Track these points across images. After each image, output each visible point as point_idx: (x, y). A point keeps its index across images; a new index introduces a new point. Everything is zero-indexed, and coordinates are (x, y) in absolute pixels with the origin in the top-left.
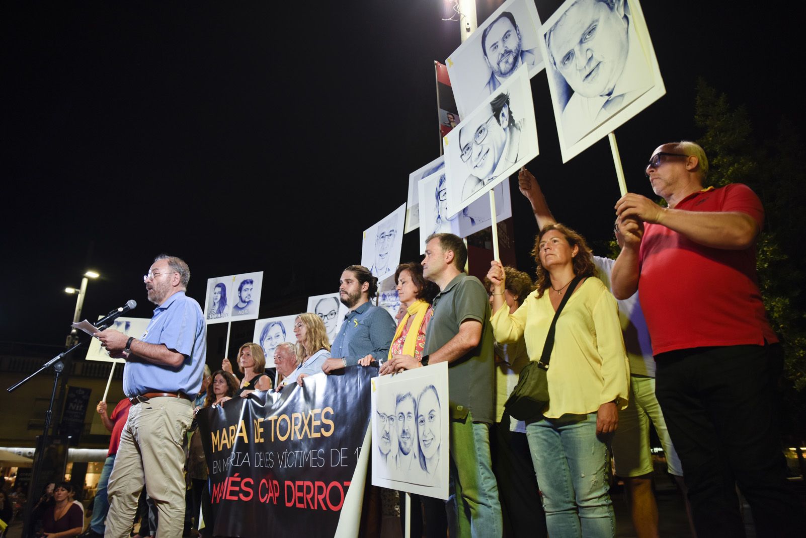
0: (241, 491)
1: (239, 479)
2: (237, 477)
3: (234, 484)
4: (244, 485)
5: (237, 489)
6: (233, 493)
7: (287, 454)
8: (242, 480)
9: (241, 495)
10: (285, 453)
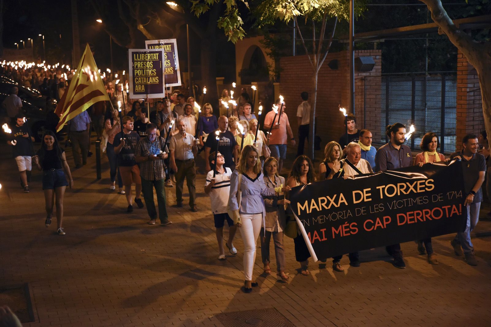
0: (351, 230)
1: (348, 225)
2: (347, 223)
3: (346, 227)
4: (352, 226)
5: (348, 229)
6: (346, 232)
7: (396, 203)
8: (350, 225)
9: (351, 232)
10: (394, 203)
